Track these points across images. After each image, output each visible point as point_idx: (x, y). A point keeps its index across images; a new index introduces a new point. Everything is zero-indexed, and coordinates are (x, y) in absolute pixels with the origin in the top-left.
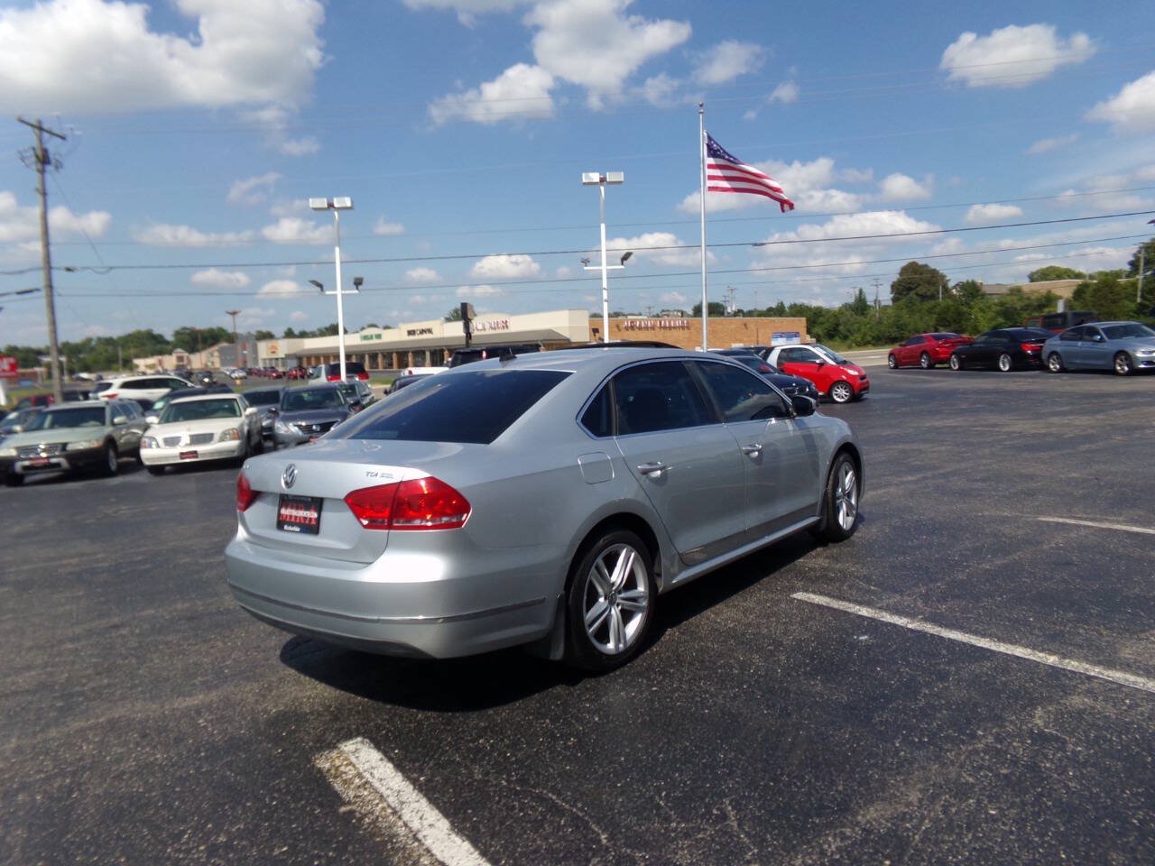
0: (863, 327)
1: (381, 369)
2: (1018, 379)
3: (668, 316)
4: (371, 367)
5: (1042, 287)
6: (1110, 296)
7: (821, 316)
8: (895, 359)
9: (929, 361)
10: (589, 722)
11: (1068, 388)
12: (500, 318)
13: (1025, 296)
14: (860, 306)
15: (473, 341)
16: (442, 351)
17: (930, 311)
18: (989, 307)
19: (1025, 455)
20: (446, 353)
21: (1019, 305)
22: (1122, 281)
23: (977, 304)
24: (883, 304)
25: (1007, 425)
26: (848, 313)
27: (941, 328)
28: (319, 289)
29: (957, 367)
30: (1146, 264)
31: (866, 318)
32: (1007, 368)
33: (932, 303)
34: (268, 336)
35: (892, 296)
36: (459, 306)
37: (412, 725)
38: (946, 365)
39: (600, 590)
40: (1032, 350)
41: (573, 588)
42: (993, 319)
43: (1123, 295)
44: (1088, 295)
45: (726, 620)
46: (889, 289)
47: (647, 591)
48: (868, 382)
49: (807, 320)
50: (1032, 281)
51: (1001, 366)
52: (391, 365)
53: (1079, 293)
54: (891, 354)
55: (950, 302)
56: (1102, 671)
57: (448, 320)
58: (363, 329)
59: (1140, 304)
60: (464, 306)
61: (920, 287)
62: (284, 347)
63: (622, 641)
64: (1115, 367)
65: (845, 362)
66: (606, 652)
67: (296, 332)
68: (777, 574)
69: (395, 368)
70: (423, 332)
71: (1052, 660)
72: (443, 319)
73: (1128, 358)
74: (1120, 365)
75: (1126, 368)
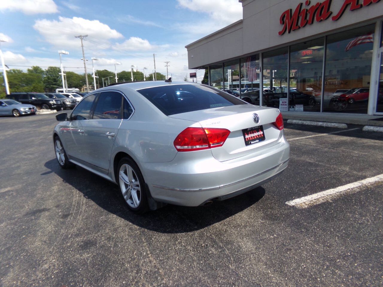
64: (13, 114)
73: (18, 111)
74: (15, 114)
75: (18, 115)
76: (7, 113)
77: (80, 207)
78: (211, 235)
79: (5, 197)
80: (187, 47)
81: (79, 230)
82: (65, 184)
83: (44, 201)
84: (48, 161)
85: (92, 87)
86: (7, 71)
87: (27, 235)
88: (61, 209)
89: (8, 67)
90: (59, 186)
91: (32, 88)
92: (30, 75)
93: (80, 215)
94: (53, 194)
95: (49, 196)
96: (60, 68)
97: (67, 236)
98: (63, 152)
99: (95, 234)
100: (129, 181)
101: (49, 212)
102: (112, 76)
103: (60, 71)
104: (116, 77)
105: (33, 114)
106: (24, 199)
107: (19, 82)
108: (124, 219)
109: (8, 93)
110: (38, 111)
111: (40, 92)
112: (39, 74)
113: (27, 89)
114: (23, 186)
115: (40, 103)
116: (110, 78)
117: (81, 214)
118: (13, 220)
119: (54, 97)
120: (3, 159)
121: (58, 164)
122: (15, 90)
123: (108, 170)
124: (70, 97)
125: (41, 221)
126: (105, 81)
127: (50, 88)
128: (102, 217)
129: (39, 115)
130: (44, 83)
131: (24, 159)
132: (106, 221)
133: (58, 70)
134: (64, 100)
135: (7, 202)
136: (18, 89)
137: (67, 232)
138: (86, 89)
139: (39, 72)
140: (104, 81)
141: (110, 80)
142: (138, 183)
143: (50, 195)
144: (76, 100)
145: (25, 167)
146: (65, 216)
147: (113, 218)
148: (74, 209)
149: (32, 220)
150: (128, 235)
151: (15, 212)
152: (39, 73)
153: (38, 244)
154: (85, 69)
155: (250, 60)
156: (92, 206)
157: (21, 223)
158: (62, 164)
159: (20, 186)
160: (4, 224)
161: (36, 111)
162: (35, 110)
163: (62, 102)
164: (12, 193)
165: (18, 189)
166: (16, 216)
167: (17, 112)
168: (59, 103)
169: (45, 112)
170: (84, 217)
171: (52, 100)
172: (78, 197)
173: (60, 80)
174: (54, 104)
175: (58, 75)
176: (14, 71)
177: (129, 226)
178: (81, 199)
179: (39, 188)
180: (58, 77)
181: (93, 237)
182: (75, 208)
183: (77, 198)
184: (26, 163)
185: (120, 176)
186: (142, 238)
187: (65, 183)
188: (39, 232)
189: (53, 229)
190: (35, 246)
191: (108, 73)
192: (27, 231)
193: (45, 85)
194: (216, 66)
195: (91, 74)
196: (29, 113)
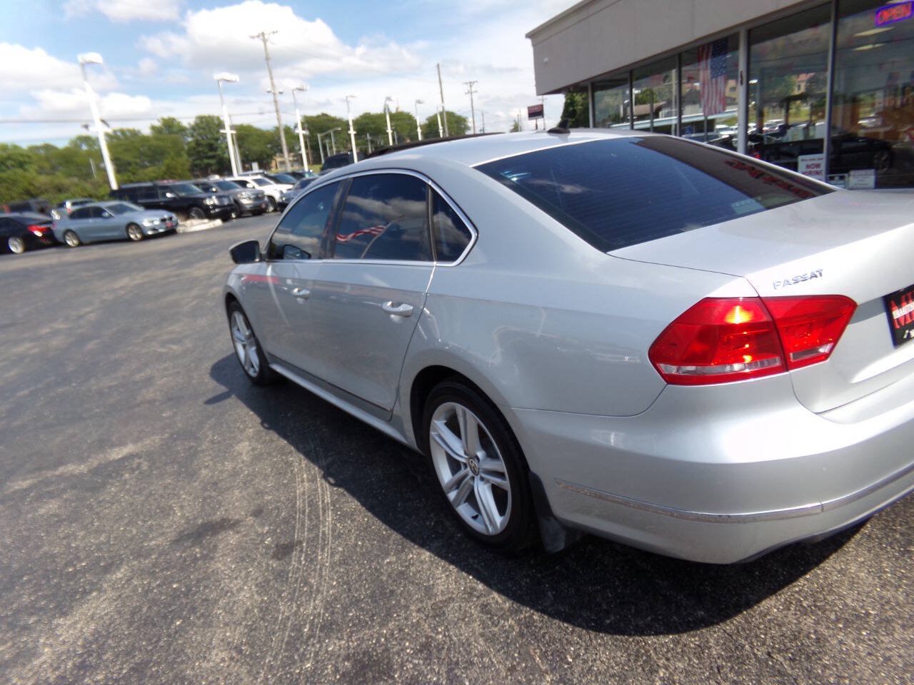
32: (20, 250)
51: (13, 249)
64: (129, 236)
73: (138, 227)
74: (132, 234)
75: (139, 236)
76: (116, 234)
77: (318, 518)
78: (769, 654)
79: (122, 475)
80: (531, 35)
81: (328, 605)
82: (267, 434)
83: (221, 493)
84: (215, 361)
85: (294, 156)
86: (107, 135)
87: (186, 619)
88: (270, 525)
89: (108, 125)
90: (254, 444)
91: (164, 168)
92: (157, 139)
93: (323, 550)
94: (241, 468)
95: (231, 476)
96: (222, 118)
97: (298, 629)
98: (254, 343)
99: (382, 625)
100: (465, 453)
101: (238, 533)
102: (339, 129)
103: (221, 125)
104: (352, 128)
105: (171, 232)
106: (170, 484)
107: (135, 157)
108: (456, 566)
109: (114, 186)
110: (181, 225)
111: (181, 177)
112: (177, 136)
113: (154, 172)
114: (163, 440)
115: (185, 204)
116: (335, 132)
117: (325, 545)
118: (145, 558)
119: (214, 190)
120: (113, 357)
121: (242, 372)
122: (129, 177)
123: (392, 410)
124: (248, 185)
125: (220, 565)
126: (324, 141)
127: (203, 166)
128: (388, 560)
129: (185, 234)
130: (189, 155)
131: (160, 357)
132: (402, 573)
133: (216, 122)
134: (236, 194)
135: (128, 491)
136: (134, 174)
137: (296, 614)
138: (283, 163)
139: (175, 129)
140: (322, 140)
141: (335, 137)
142: (500, 465)
143: (235, 474)
144: (262, 193)
145: (165, 379)
146: (283, 551)
147: (422, 562)
148: (303, 525)
149: (195, 559)
150: (482, 635)
151: (150, 527)
152: (177, 133)
153: (218, 656)
154: (278, 114)
155: (710, 54)
156: (350, 515)
157: (167, 569)
158: (251, 372)
159: (157, 439)
160: (122, 570)
161: (177, 224)
162: (174, 224)
163: (232, 199)
164: (138, 461)
165: (152, 449)
166: (154, 542)
167: (136, 229)
168: (226, 202)
169: (197, 225)
170: (337, 557)
171: (210, 197)
172: (309, 481)
173: (223, 146)
174: (215, 206)
175: (216, 136)
176: (122, 131)
177: (478, 597)
178: (316, 490)
179: (204, 447)
180: (217, 140)
181: (378, 641)
182: (307, 523)
183: (306, 484)
184: (166, 369)
185: (433, 433)
186: (532, 653)
187: (266, 430)
188: (219, 608)
189: (256, 596)
190: (211, 664)
191: (328, 120)
192: (184, 601)
193: (191, 160)
194: (610, 81)
195: (292, 127)
196: (161, 230)
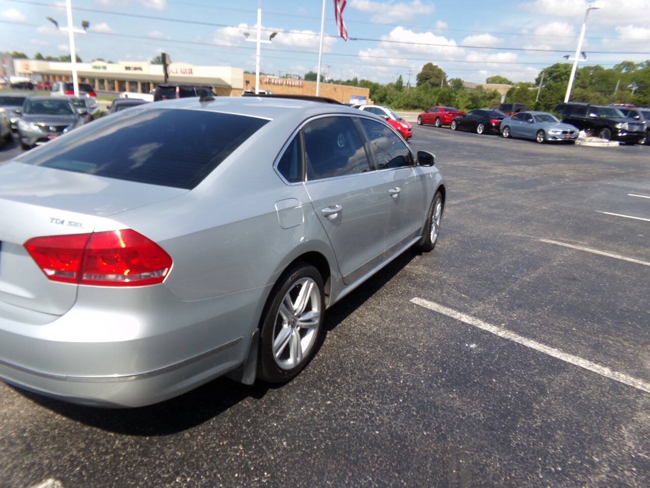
0: (399, 98)
1: (107, 90)
2: (488, 140)
3: (291, 78)
4: (100, 88)
5: (493, 87)
6: (524, 97)
7: (377, 89)
8: (422, 119)
9: (440, 123)
10: (278, 449)
11: (515, 148)
12: (187, 66)
13: (484, 92)
14: (399, 86)
15: (170, 80)
16: (148, 84)
17: (435, 93)
18: (465, 95)
19: (511, 190)
20: (151, 85)
21: (480, 96)
22: (531, 89)
23: (460, 92)
24: (412, 86)
25: (492, 168)
26: (392, 89)
27: (440, 104)
28: (54, 25)
29: (454, 129)
30: (544, 80)
31: (401, 93)
32: (481, 132)
33: (437, 89)
34: (22, 56)
35: (417, 82)
36: (160, 55)
37: (108, 457)
38: (448, 126)
39: (285, 318)
40: (496, 123)
41: (264, 324)
42: (467, 102)
43: (530, 97)
44: (513, 95)
45: (370, 323)
46: (416, 77)
47: (319, 311)
48: (412, 133)
49: (370, 90)
50: (488, 83)
51: (478, 131)
52: (114, 88)
53: (509, 94)
54: (420, 116)
55: (446, 89)
56: (645, 385)
57: (153, 63)
58: (93, 61)
59: (537, 103)
60: (164, 55)
61: (432, 79)
62: (35, 66)
63: (299, 356)
64: (536, 138)
65: (400, 119)
66: (287, 368)
67: (44, 56)
68: (394, 279)
69: (117, 91)
70: (136, 69)
71: (606, 372)
72: (149, 62)
74: (539, 137)
75: (542, 140)
76: (530, 135)
105: (569, 142)
109: (566, 102)
129: (580, 146)
161: (578, 138)
162: (574, 137)
167: (543, 135)
196: (560, 139)
